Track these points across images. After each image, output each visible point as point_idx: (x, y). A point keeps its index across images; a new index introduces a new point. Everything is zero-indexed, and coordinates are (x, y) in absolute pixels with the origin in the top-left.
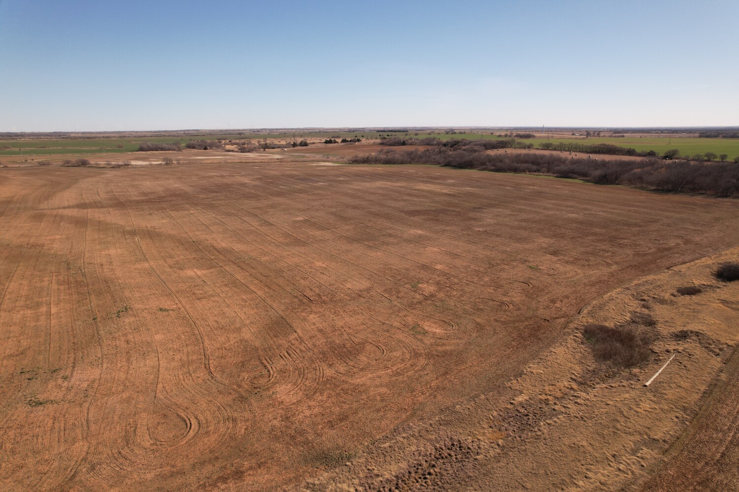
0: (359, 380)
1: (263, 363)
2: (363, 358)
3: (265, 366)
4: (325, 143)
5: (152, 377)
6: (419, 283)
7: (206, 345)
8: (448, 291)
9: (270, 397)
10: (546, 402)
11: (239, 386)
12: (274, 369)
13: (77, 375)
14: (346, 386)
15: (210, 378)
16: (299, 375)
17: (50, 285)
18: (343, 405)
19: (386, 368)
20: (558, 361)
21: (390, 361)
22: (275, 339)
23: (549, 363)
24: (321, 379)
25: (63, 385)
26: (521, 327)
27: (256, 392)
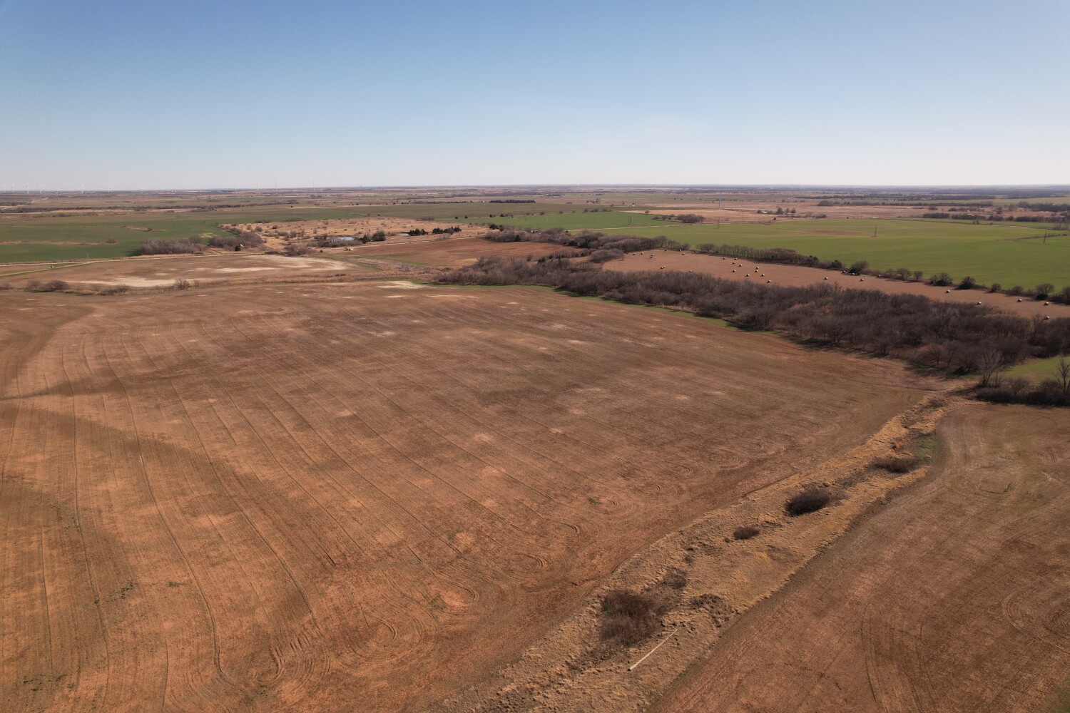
0: (362, 672)
1: (272, 655)
2: (372, 645)
3: (274, 659)
4: (409, 233)
5: (160, 678)
6: (458, 531)
7: (218, 634)
9: (275, 696)
10: (530, 691)
11: (247, 685)
12: (282, 661)
13: (83, 683)
14: (348, 680)
15: (219, 677)
16: (306, 668)
17: (41, 550)
18: (342, 702)
19: (393, 655)
20: (562, 641)
21: (398, 647)
22: (289, 622)
23: (551, 644)
24: (326, 673)
25: (70, 696)
26: (544, 596)
27: (262, 691)
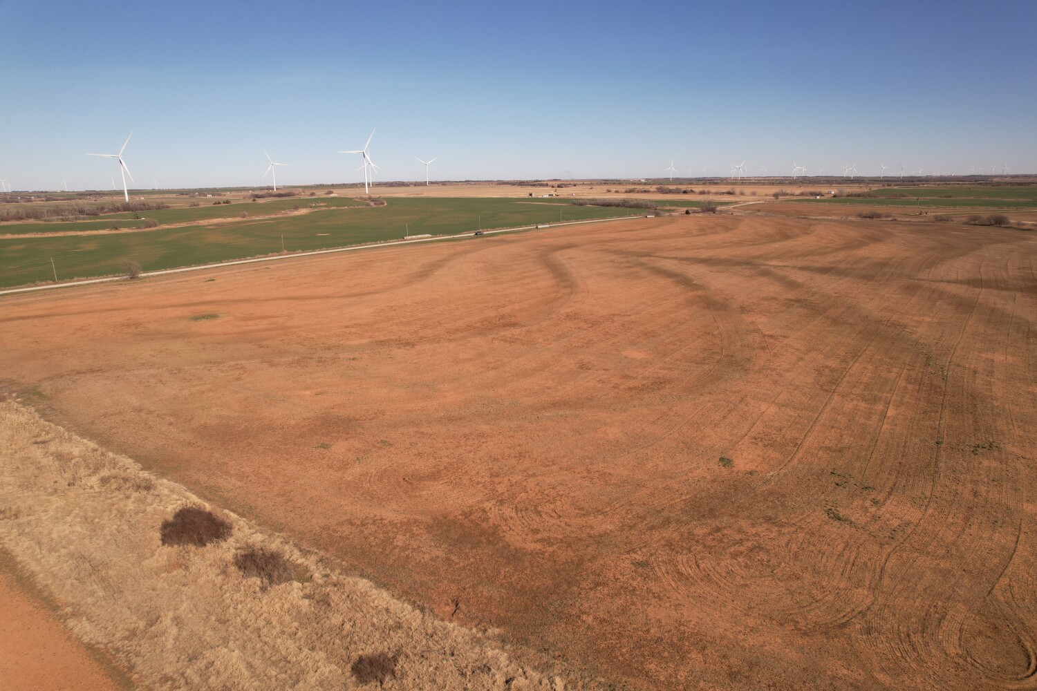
13: (889, 506)
17: (897, 380)
25: (870, 510)
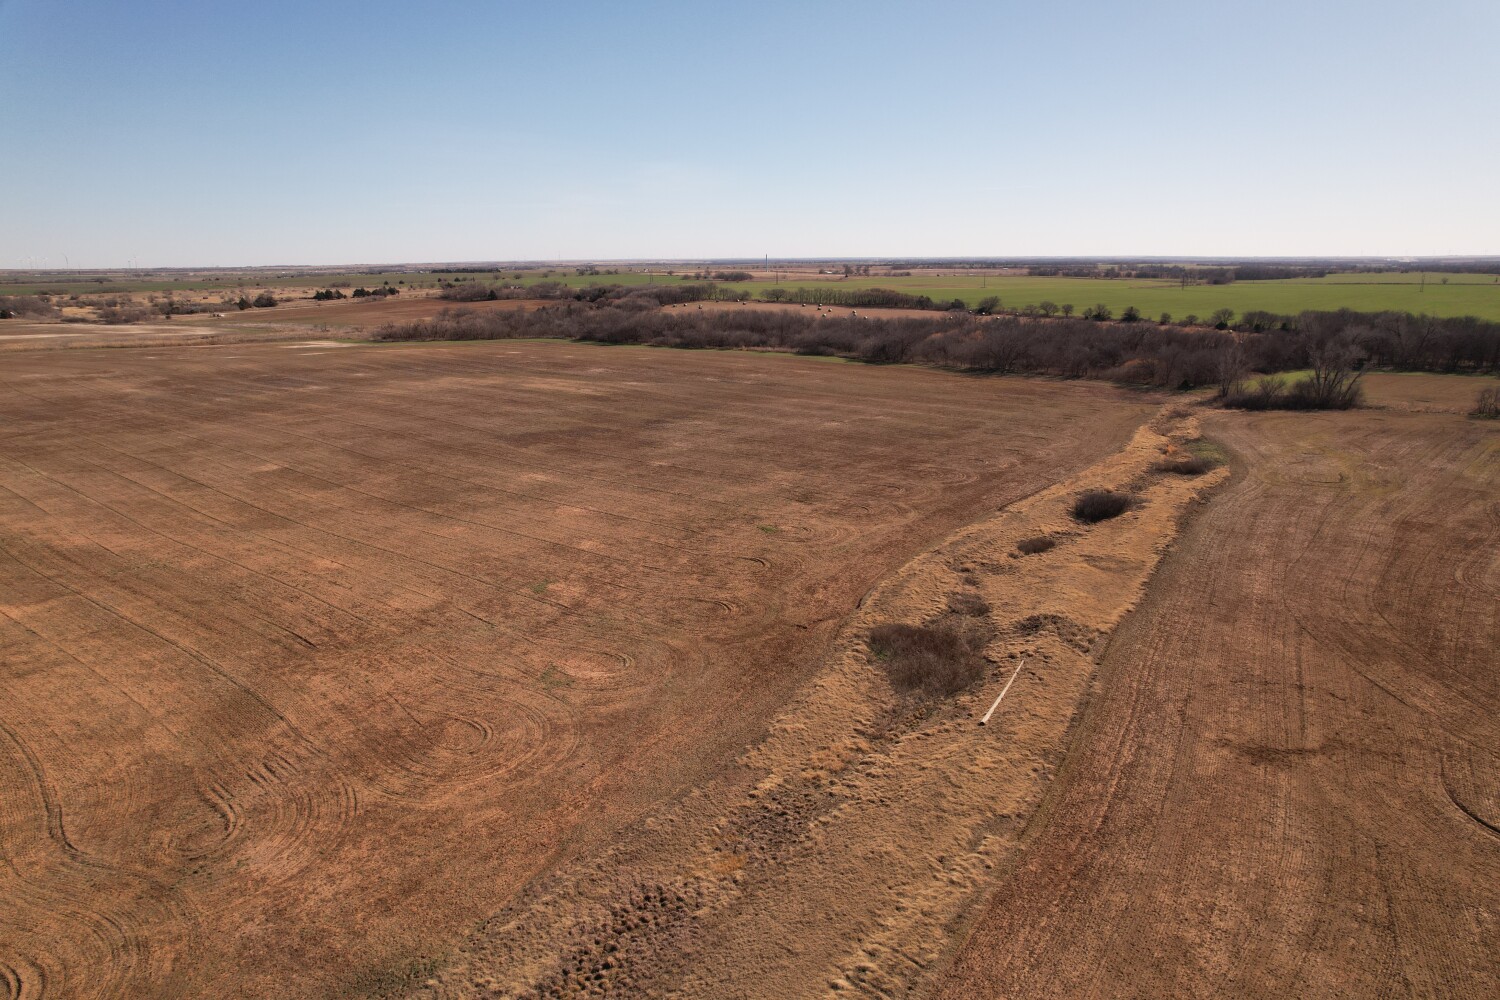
0: (437, 801)
1: (207, 801)
2: (443, 754)
3: (214, 807)
4: (315, 298)
6: (547, 582)
7: (50, 782)
8: (609, 593)
9: (232, 872)
10: (816, 783)
11: (149, 863)
12: (237, 809)
14: (411, 819)
15: (67, 860)
16: (300, 811)
18: (409, 859)
19: (495, 766)
20: (830, 702)
21: (502, 750)
22: (234, 741)
23: (813, 708)
24: (352, 814)
26: (757, 647)
27: (196, 868)
